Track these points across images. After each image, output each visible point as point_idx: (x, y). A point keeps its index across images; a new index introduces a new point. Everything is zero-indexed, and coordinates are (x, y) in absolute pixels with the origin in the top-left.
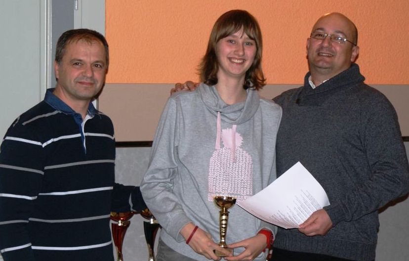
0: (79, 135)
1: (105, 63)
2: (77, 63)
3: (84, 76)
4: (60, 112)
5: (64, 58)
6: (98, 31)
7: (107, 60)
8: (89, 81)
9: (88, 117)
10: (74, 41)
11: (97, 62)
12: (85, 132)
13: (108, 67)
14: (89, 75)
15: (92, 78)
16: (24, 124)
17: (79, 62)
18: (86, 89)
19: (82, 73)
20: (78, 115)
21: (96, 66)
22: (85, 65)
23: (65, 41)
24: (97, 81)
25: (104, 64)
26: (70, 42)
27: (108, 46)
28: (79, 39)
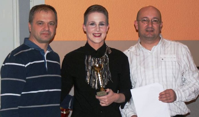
0: (43, 61)
1: (56, 23)
2: (41, 23)
3: (45, 30)
4: (33, 49)
5: (33, 20)
6: (51, 5)
7: (56, 20)
8: (47, 32)
9: (48, 52)
10: (38, 12)
11: (51, 22)
12: (47, 59)
13: (57, 24)
14: (47, 29)
15: (49, 31)
16: (14, 55)
17: (41, 22)
18: (46, 37)
19: (43, 28)
20: (43, 50)
21: (51, 24)
22: (44, 24)
23: (34, 12)
24: (51, 33)
25: (54, 23)
26: (36, 12)
27: (56, 13)
28: (41, 10)
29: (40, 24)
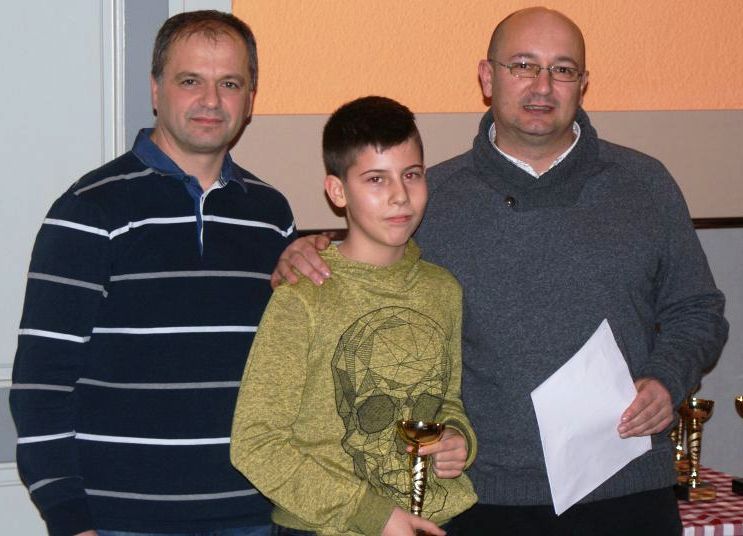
0: (193, 219)
1: (247, 79)
2: (190, 80)
3: (204, 107)
5: (165, 70)
8: (212, 116)
10: (182, 37)
11: (228, 77)
12: (205, 213)
14: (212, 104)
15: (218, 109)
16: (77, 192)
17: (192, 78)
19: (199, 100)
20: (192, 180)
21: (228, 85)
22: (203, 85)
23: (169, 36)
24: (229, 116)
25: (243, 81)
29: (189, 82)
